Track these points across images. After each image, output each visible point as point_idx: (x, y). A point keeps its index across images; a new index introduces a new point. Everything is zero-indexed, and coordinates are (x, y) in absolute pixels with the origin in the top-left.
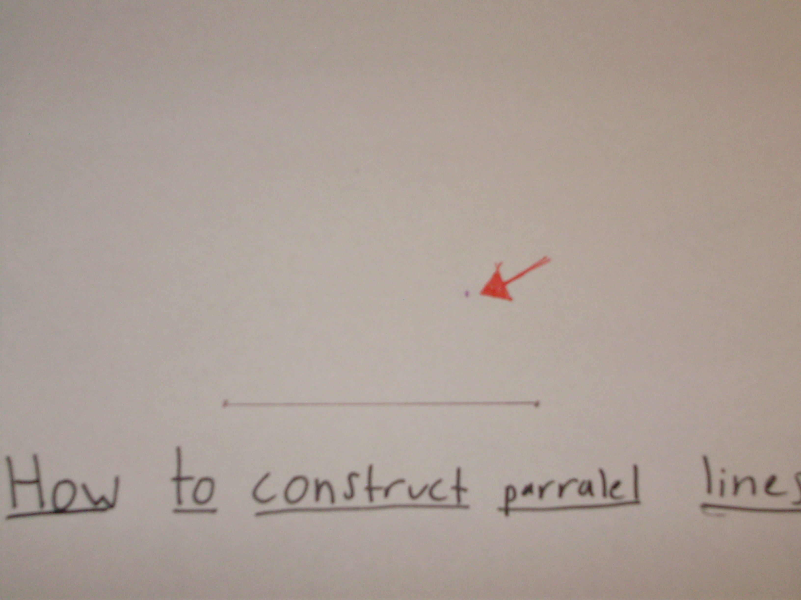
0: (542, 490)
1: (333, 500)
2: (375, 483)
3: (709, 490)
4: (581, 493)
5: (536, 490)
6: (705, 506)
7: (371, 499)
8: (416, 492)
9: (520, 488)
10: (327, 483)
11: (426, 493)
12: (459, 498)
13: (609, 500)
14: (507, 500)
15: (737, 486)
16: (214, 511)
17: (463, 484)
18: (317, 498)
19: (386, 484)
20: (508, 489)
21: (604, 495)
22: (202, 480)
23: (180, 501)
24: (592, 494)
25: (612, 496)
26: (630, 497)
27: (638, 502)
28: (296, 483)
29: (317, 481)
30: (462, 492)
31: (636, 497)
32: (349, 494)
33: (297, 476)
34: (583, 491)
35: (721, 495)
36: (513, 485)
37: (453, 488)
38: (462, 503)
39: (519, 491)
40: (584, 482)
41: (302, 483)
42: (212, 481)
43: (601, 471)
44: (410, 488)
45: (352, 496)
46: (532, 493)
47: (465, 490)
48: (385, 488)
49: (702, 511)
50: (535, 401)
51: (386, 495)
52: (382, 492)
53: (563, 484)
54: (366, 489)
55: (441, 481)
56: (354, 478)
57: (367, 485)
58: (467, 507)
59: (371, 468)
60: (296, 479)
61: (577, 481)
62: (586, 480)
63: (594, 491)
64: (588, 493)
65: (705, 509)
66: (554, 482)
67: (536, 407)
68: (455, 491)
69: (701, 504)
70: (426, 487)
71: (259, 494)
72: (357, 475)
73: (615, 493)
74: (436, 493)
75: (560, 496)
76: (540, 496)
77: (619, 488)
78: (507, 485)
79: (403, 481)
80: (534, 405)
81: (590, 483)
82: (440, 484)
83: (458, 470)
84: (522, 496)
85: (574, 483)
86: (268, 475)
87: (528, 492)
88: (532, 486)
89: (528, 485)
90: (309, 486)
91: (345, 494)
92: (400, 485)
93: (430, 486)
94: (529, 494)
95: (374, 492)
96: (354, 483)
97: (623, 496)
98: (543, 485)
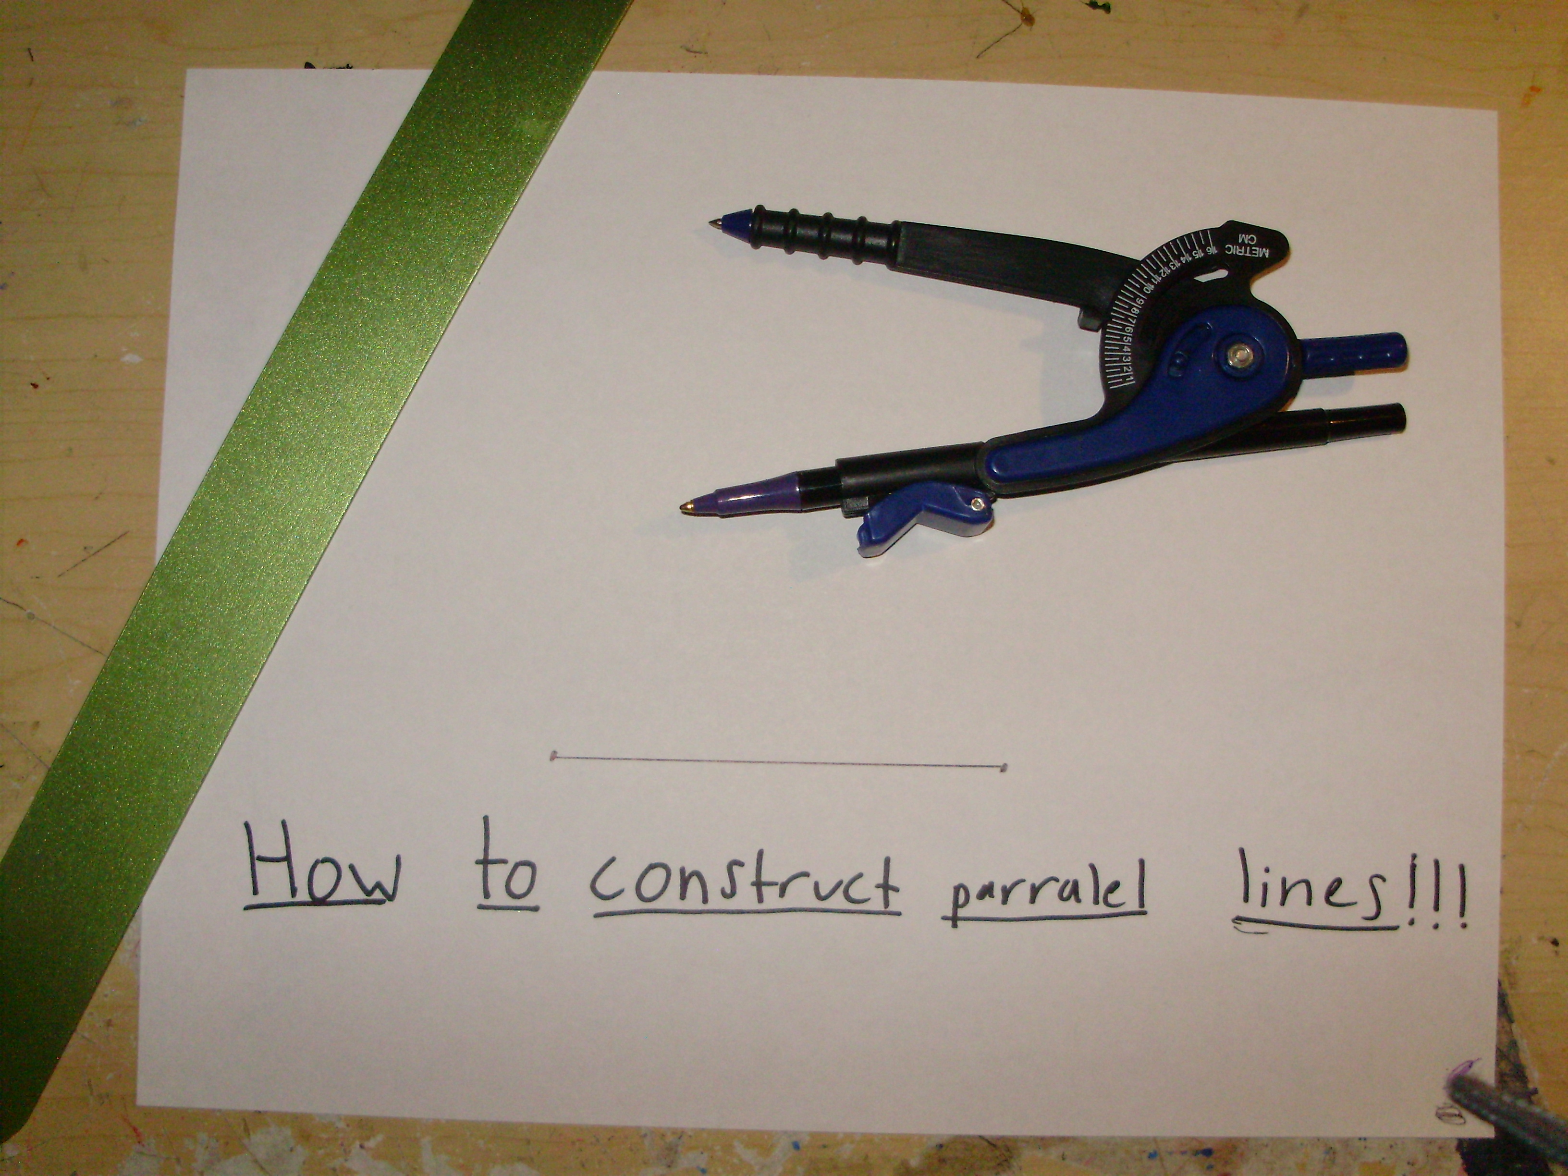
0: (1007, 893)
1: (705, 900)
2: (765, 878)
3: (1246, 899)
4: (1061, 897)
5: (998, 892)
6: (1239, 919)
7: (760, 900)
8: (823, 892)
9: (974, 891)
10: (696, 874)
11: (840, 891)
12: (887, 904)
13: (1102, 909)
14: (956, 906)
15: (1285, 893)
16: (536, 909)
17: (891, 882)
18: (683, 896)
19: (782, 879)
20: (957, 889)
21: (1096, 902)
22: (517, 866)
23: (487, 895)
24: (1078, 900)
25: (1106, 903)
26: (1134, 906)
27: (1144, 913)
28: (652, 873)
29: (682, 871)
30: (890, 892)
31: (1142, 904)
32: (728, 890)
33: (653, 862)
34: (1065, 895)
35: (1264, 904)
36: (966, 884)
37: (878, 886)
38: (890, 909)
39: (974, 893)
40: (1067, 882)
41: (660, 873)
42: (532, 865)
43: (1093, 868)
44: (816, 885)
45: (733, 893)
46: (992, 896)
47: (896, 890)
48: (780, 883)
49: (1235, 927)
50: (1001, 764)
51: (782, 893)
52: (776, 889)
53: (1037, 885)
54: (753, 884)
55: (860, 876)
56: (736, 869)
57: (754, 879)
58: (899, 914)
59: (761, 854)
60: (652, 867)
61: (1057, 880)
62: (1071, 879)
63: (1081, 896)
64: (1073, 898)
65: (1240, 924)
66: (1024, 881)
67: (1002, 773)
68: (881, 890)
69: (1234, 916)
70: (840, 883)
71: (599, 886)
72: (741, 864)
73: (1112, 898)
74: (854, 893)
75: (1033, 901)
76: (1005, 901)
77: (1118, 892)
78: (956, 884)
79: (806, 875)
80: (999, 769)
81: (1076, 885)
82: (860, 880)
83: (887, 861)
84: (977, 901)
85: (1052, 883)
86: (613, 859)
87: (988, 895)
88: (992, 885)
89: (987, 884)
90: (673, 877)
91: (723, 891)
92: (802, 880)
93: (845, 883)
94: (987, 898)
95: (765, 889)
96: (736, 875)
97: (1124, 903)
98: (1008, 886)
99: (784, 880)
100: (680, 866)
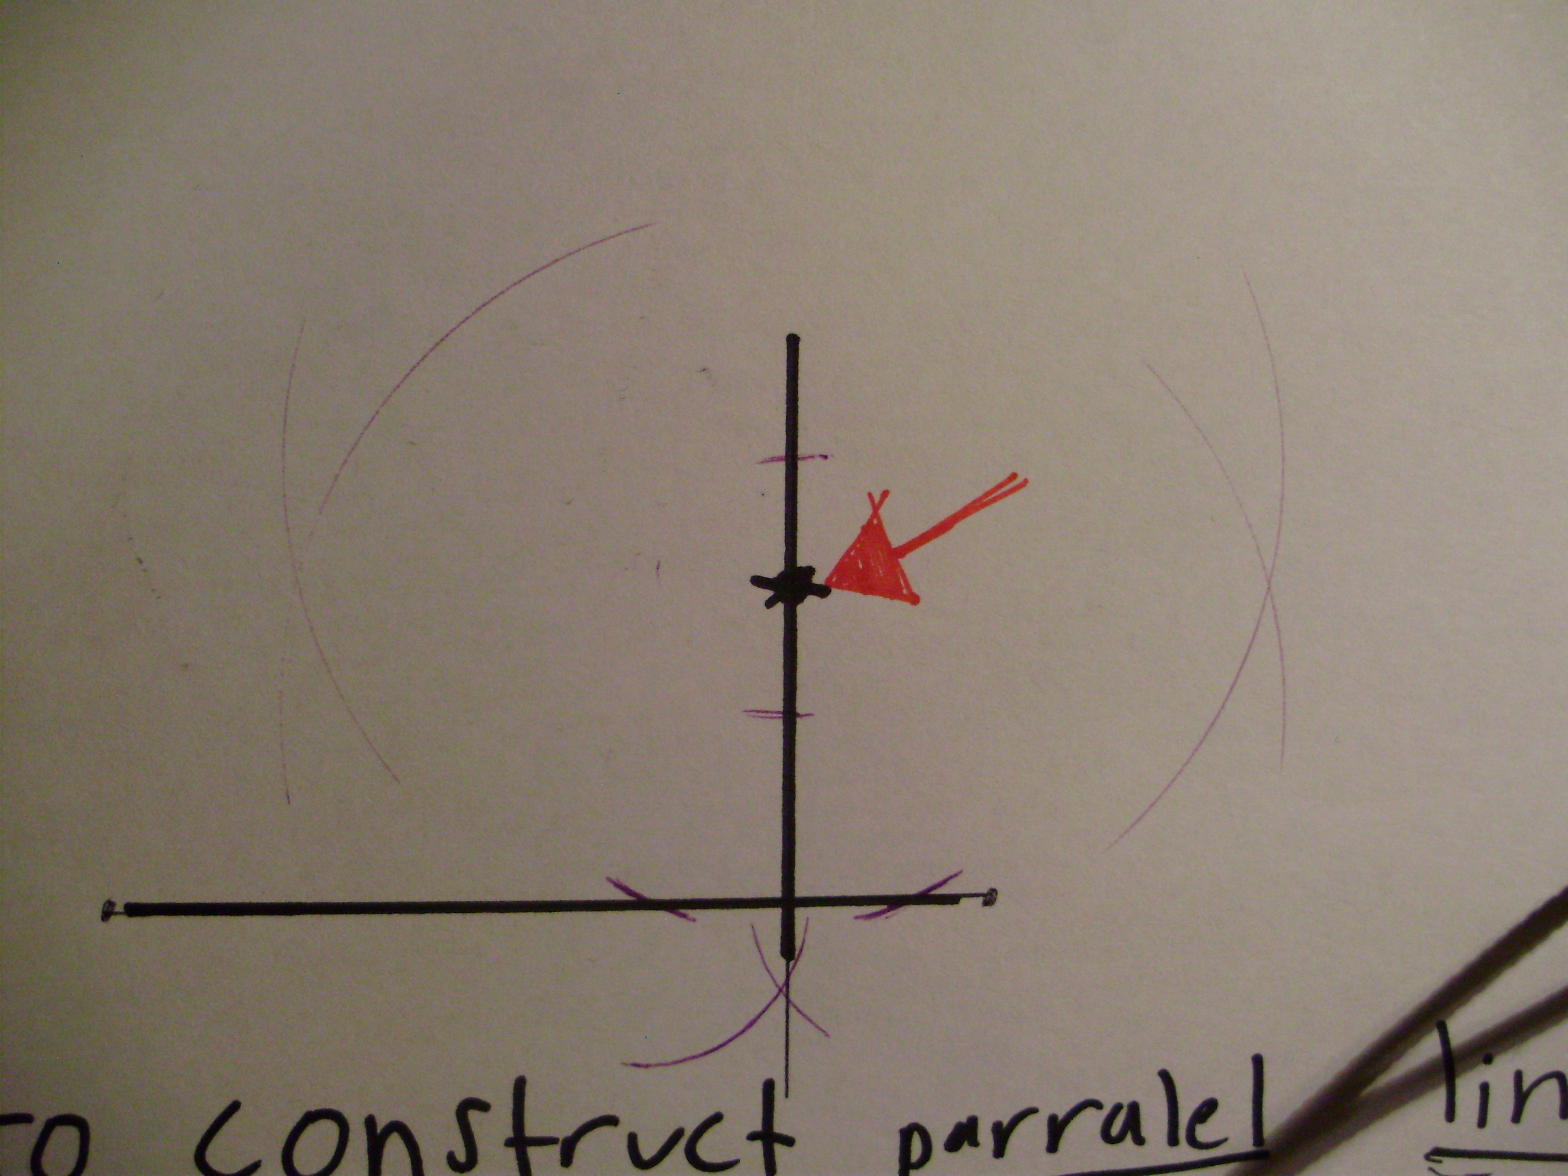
0: (1002, 1136)
2: (532, 1130)
3: (1451, 1112)
4: (1107, 1137)
5: (985, 1135)
6: (1437, 1154)
7: (524, 1171)
8: (648, 1150)
9: (939, 1136)
10: (397, 1127)
11: (679, 1150)
12: (771, 1167)
13: (1185, 1153)
14: (906, 1165)
15: (1521, 1097)
17: (780, 1127)
18: (374, 1171)
19: (565, 1131)
20: (906, 1135)
21: (1173, 1140)
22: (52, 1124)
24: (1139, 1140)
25: (1193, 1141)
26: (1247, 1145)
27: (1264, 1156)
28: (312, 1131)
29: (370, 1122)
30: (779, 1149)
31: (1259, 1139)
32: (461, 1157)
33: (313, 1108)
34: (1115, 1130)
35: (1482, 1122)
36: (923, 1122)
37: (752, 1137)
39: (938, 1140)
40: (1118, 1108)
41: (328, 1130)
42: (80, 1124)
43: (1165, 1077)
44: (633, 1140)
45: (471, 1162)
46: (975, 1143)
47: (789, 1141)
48: (561, 1140)
49: (1431, 1169)
50: (985, 891)
51: (567, 1160)
52: (554, 1151)
53: (1061, 1115)
54: (509, 1143)
55: (717, 1118)
56: (473, 1116)
57: (510, 1134)
59: (520, 1085)
60: (311, 1118)
61: (1098, 1105)
62: (1126, 1103)
63: (1145, 1132)
64: (1129, 1137)
65: (1440, 1162)
66: (1033, 1111)
67: (987, 907)
68: (758, 1145)
69: (1428, 1149)
70: (678, 1134)
71: (213, 1158)
72: (483, 1107)
73: (1204, 1133)
74: (706, 1150)
75: (1053, 1147)
76: (999, 1151)
77: (1213, 1119)
78: (904, 1124)
79: (612, 1121)
80: (980, 900)
81: (1134, 1108)
82: (717, 1127)
83: (769, 1087)
84: (947, 1154)
85: (1090, 1112)
86: (235, 1107)
87: (966, 1143)
88: (973, 1122)
89: (964, 1119)
90: (352, 1136)
91: (451, 1159)
92: (605, 1131)
93: (688, 1133)
94: (966, 1147)
95: (533, 1153)
96: (475, 1129)
97: (1226, 1140)
98: (1005, 1122)
99: (569, 1132)
100: (365, 1114)
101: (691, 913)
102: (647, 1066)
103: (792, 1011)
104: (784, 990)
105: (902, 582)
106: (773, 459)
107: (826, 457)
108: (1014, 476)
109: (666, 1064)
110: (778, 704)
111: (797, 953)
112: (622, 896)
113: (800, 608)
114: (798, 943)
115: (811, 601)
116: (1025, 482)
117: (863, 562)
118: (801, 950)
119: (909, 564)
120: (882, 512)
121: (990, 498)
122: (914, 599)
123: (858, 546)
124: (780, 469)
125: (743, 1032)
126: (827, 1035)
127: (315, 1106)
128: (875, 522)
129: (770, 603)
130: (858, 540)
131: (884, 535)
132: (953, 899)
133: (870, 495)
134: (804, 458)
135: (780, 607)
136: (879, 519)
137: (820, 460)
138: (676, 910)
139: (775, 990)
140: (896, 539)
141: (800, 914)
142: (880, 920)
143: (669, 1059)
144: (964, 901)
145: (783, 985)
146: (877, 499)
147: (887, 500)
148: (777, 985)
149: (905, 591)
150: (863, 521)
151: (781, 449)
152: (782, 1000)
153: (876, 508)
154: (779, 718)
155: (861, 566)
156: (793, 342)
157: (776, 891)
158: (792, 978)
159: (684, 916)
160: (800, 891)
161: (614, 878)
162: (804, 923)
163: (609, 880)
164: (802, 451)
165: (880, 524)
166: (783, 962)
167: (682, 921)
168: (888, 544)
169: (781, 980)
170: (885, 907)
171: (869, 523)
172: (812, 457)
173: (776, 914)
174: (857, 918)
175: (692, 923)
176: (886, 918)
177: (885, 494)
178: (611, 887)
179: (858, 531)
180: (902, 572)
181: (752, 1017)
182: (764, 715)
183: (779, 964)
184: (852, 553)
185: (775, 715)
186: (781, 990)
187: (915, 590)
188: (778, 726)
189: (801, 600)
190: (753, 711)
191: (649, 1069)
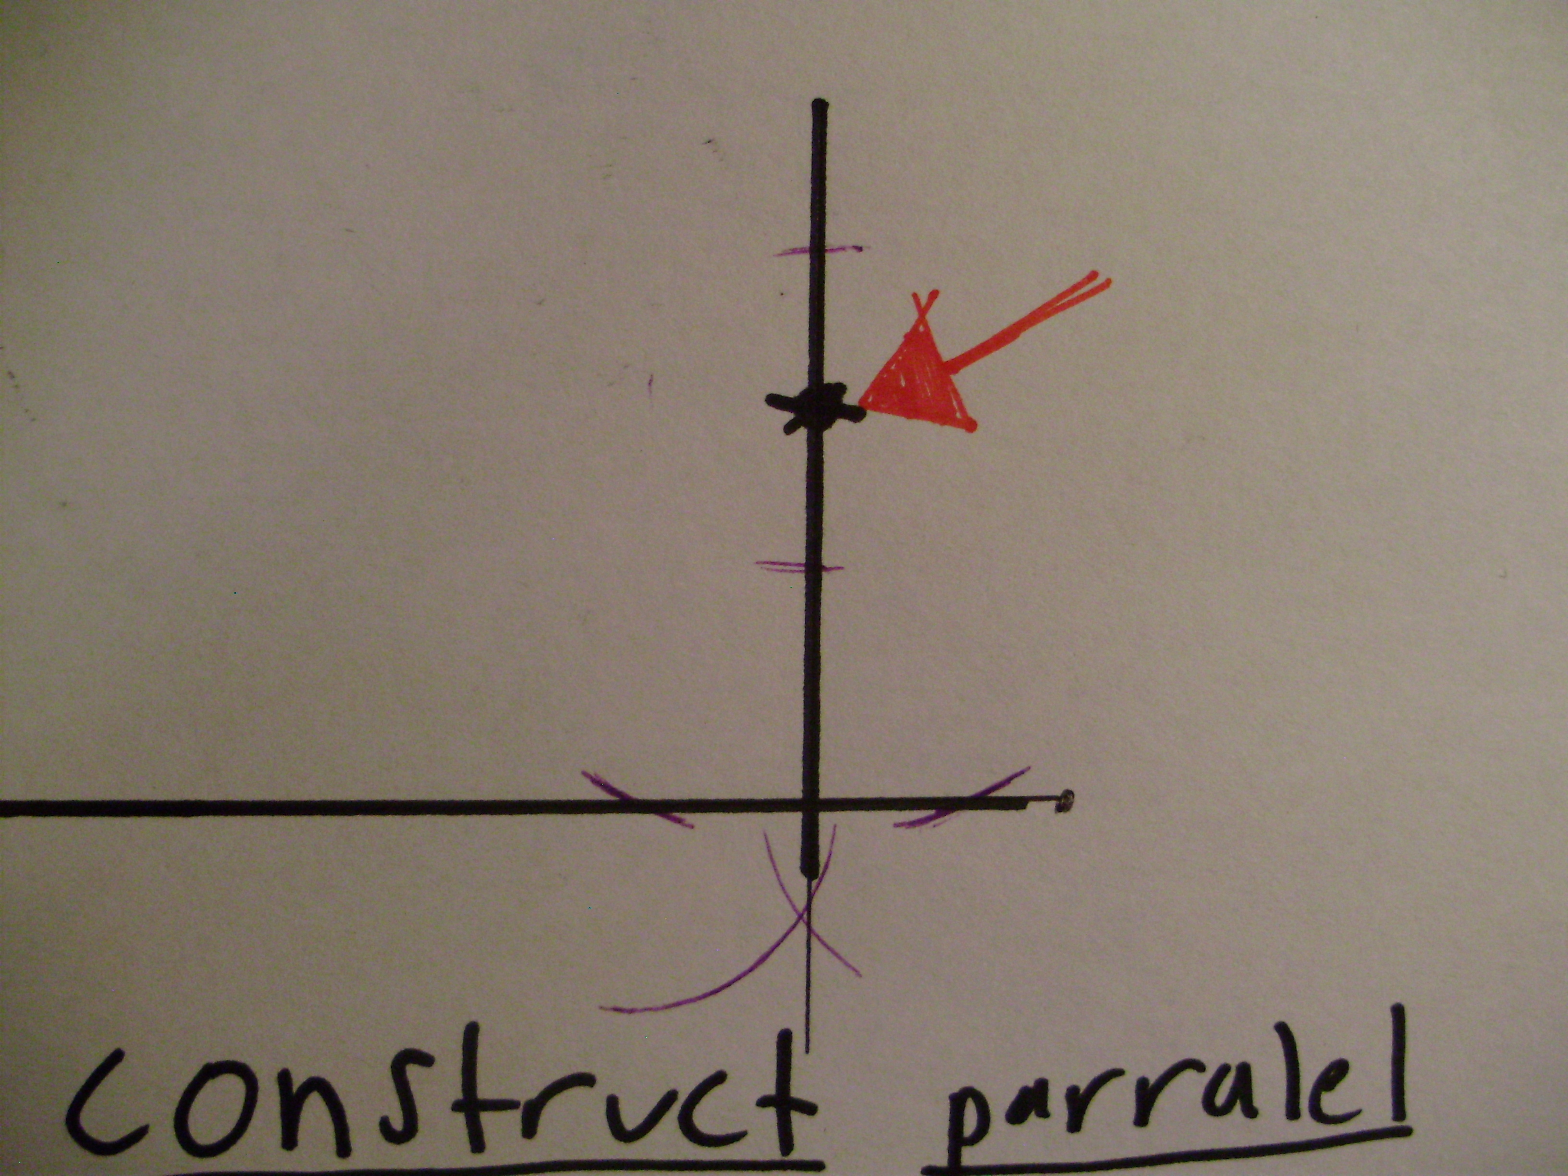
0: (1078, 1104)
1: (344, 1148)
2: (485, 1091)
4: (1210, 1106)
5: (1057, 1103)
7: (477, 1143)
8: (631, 1120)
9: (1000, 1104)
10: (318, 1085)
11: (672, 1117)
12: (786, 1141)
13: (1307, 1128)
14: (957, 1140)
17: (798, 1090)
18: (289, 1141)
19: (528, 1092)
20: (958, 1102)
21: (1293, 1113)
24: (1251, 1112)
25: (1317, 1113)
26: (1384, 1119)
27: (1406, 1132)
28: (211, 1086)
29: (284, 1078)
30: (796, 1118)
31: (1399, 1111)
32: (397, 1123)
33: (213, 1060)
34: (1220, 1099)
36: (979, 1087)
37: (763, 1102)
38: (795, 1155)
39: (998, 1109)
40: (1224, 1070)
41: (232, 1087)
43: (1283, 1030)
44: (612, 1104)
45: (410, 1131)
46: (1044, 1113)
47: (810, 1109)
48: (522, 1103)
50: (1058, 793)
51: (529, 1129)
52: (515, 1117)
53: (1152, 1079)
54: (457, 1107)
55: (719, 1078)
56: (413, 1071)
57: (458, 1095)
58: (818, 1166)
59: (471, 1033)
60: (210, 1072)
61: (1199, 1066)
62: (1234, 1063)
63: (1257, 1100)
64: (1238, 1107)
66: (1117, 1073)
67: (1061, 814)
68: (771, 1112)
70: (670, 1098)
71: (89, 1121)
72: (425, 1060)
73: (1331, 1103)
74: (705, 1119)
75: (1142, 1119)
76: (1075, 1125)
77: (1343, 1087)
78: (956, 1089)
79: (586, 1080)
80: (1053, 804)
81: (1244, 1071)
82: (718, 1090)
83: (785, 1039)
84: (1009, 1127)
85: (1189, 1074)
86: (116, 1057)
87: (1033, 1113)
88: (1042, 1086)
89: (1031, 1084)
90: (261, 1096)
91: (385, 1125)
92: (577, 1093)
93: (682, 1098)
94: (1033, 1118)
95: (487, 1118)
96: (414, 1087)
97: (1358, 1112)
98: (1083, 1086)
99: (533, 1094)
100: (279, 1068)
101: (689, 817)
102: (632, 1011)
103: (815, 943)
104: (805, 916)
105: (955, 403)
106: (794, 251)
107: (860, 249)
108: (1093, 275)
109: (656, 1009)
110: (800, 555)
111: (821, 870)
112: (602, 796)
113: (827, 435)
114: (822, 858)
115: (841, 426)
116: (1107, 283)
117: (907, 380)
118: (827, 866)
119: (963, 380)
120: (932, 317)
121: (1065, 300)
122: (970, 425)
123: (900, 358)
124: (804, 262)
125: (751, 970)
126: (858, 973)
127: (216, 1057)
128: (921, 329)
129: (789, 429)
130: (900, 351)
131: (933, 345)
132: (1018, 803)
133: (915, 296)
134: (832, 250)
135: (802, 433)
136: (927, 327)
137: (853, 252)
138: (670, 814)
139: (794, 917)
140: (948, 351)
141: (826, 819)
142: (926, 828)
143: (659, 1003)
144: (1031, 805)
145: (804, 910)
146: (924, 301)
147: (936, 304)
148: (796, 910)
149: (958, 415)
150: (907, 329)
151: (804, 239)
152: (802, 928)
153: (923, 312)
154: (801, 571)
155: (903, 383)
156: (820, 108)
157: (796, 791)
158: (815, 901)
159: (679, 821)
160: (826, 792)
161: (591, 772)
162: (831, 830)
163: (585, 774)
164: (832, 239)
165: (928, 334)
166: (804, 881)
167: (676, 826)
168: (937, 356)
169: (801, 905)
170: (932, 812)
171: (915, 328)
172: (843, 249)
173: (794, 820)
174: (897, 825)
175: (688, 830)
176: (934, 826)
177: (934, 295)
178: (587, 783)
179: (900, 340)
180: (955, 391)
181: (765, 949)
182: (781, 567)
183: (798, 883)
184: (893, 367)
185: (796, 568)
186: (800, 917)
187: (971, 414)
188: (799, 581)
189: (829, 424)
190: (767, 563)
191: (633, 1016)
